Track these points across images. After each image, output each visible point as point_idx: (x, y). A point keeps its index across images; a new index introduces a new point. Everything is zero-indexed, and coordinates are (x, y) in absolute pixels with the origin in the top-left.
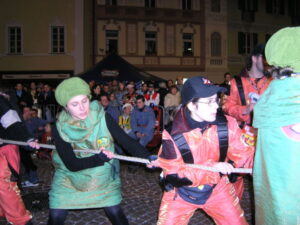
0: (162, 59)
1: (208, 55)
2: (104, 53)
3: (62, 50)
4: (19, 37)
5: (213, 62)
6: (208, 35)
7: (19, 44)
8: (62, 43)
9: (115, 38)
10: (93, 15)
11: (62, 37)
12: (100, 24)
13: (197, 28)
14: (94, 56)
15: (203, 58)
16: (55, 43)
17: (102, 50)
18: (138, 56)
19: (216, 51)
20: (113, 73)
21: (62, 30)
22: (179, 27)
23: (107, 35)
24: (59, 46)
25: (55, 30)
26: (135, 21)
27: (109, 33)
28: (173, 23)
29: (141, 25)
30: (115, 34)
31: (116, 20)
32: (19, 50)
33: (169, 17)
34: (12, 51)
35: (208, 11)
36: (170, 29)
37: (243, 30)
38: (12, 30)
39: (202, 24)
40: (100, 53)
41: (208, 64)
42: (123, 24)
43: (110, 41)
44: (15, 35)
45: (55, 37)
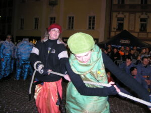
0: (149, 34)
2: (115, 30)
3: (93, 28)
4: (73, 21)
7: (73, 24)
8: (93, 24)
9: (122, 22)
10: (111, 9)
11: (94, 21)
12: (114, 14)
14: (110, 31)
16: (90, 24)
17: (114, 28)
18: (135, 32)
20: (127, 42)
21: (94, 18)
23: (118, 20)
24: (92, 26)
25: (90, 18)
26: (134, 12)
27: (119, 19)
29: (138, 14)
30: (122, 19)
32: (72, 27)
34: (69, 28)
38: (70, 18)
40: (113, 30)
42: (127, 14)
43: (119, 23)
44: (71, 20)
45: (90, 21)
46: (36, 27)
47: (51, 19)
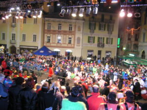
0: (62, 44)
1: (76, 44)
3: (35, 41)
5: (77, 46)
6: (76, 38)
10: (44, 32)
12: (46, 35)
13: (73, 36)
14: (43, 43)
15: (74, 45)
18: (55, 43)
19: (78, 43)
21: (36, 36)
22: (67, 36)
23: (47, 37)
25: (34, 36)
28: (66, 35)
30: (50, 37)
31: (50, 33)
32: (25, 40)
33: (65, 33)
34: (23, 40)
35: (77, 31)
36: (65, 36)
37: (90, 36)
38: (23, 35)
39: (74, 35)
40: (45, 42)
41: (75, 46)
42: (51, 35)
44: (24, 36)
46: (4, 38)
47: (13, 34)
